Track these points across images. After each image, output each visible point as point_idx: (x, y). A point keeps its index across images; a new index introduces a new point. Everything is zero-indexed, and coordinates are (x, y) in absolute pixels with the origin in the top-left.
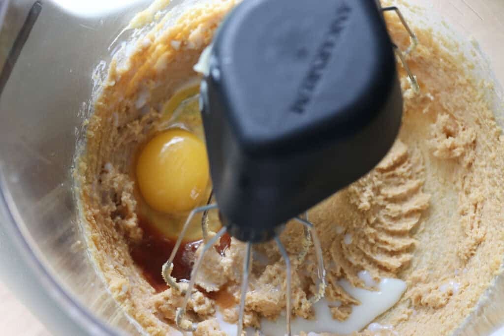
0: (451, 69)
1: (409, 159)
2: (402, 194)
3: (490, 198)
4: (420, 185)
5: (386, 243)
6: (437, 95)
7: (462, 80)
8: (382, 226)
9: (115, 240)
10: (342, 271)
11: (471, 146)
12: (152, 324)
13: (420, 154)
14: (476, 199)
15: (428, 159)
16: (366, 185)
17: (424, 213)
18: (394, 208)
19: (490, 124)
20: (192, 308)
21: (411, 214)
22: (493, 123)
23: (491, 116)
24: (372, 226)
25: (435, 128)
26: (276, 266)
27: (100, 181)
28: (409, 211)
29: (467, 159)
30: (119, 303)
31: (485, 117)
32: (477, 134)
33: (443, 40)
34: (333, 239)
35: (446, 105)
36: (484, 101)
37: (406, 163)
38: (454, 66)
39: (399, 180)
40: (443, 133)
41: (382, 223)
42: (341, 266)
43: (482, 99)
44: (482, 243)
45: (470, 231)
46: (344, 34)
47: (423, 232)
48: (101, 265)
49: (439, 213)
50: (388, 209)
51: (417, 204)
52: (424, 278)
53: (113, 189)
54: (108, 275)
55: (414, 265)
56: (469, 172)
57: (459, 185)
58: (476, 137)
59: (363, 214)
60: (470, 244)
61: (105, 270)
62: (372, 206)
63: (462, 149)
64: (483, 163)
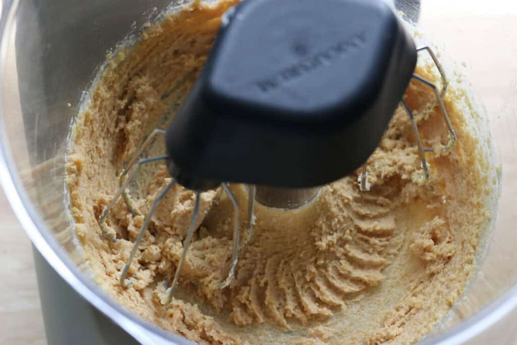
0: (472, 186)
1: (390, 237)
2: (361, 260)
3: (426, 310)
4: (382, 264)
5: (318, 288)
6: (449, 201)
7: (475, 200)
8: (326, 274)
9: (108, 131)
10: (266, 284)
11: (444, 259)
12: (81, 208)
13: (402, 240)
14: (414, 304)
15: (405, 248)
16: (336, 231)
17: (369, 288)
18: (346, 266)
19: (469, 250)
20: (127, 225)
21: (357, 281)
22: (472, 251)
23: (475, 244)
24: (318, 267)
25: (428, 226)
26: (215, 240)
27: (130, 79)
28: (357, 278)
29: (433, 268)
30: (66, 173)
31: (470, 242)
32: (455, 252)
33: (481, 156)
34: (276, 253)
35: (451, 213)
36: (478, 228)
37: (384, 239)
38: (476, 184)
39: (369, 248)
40: (430, 234)
41: (327, 271)
42: (269, 280)
43: (479, 225)
44: (391, 340)
45: (389, 325)
46: (343, 56)
47: (357, 302)
48: (78, 137)
49: (381, 297)
50: (341, 264)
51: (367, 276)
52: (325, 336)
53: (135, 93)
54: (76, 147)
55: (329, 323)
56: (428, 280)
57: (412, 285)
58: (453, 255)
59: (316, 251)
60: (380, 334)
61: (78, 143)
62: (328, 250)
63: (435, 256)
64: (443, 280)
